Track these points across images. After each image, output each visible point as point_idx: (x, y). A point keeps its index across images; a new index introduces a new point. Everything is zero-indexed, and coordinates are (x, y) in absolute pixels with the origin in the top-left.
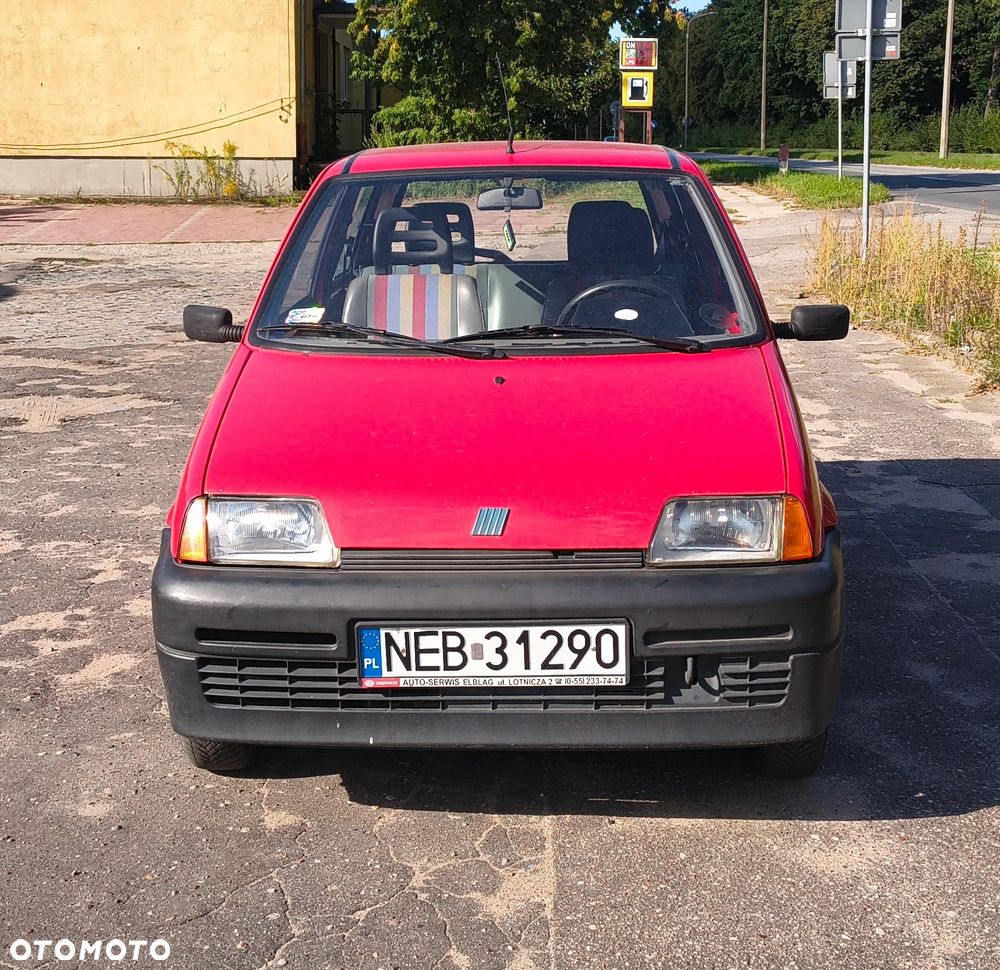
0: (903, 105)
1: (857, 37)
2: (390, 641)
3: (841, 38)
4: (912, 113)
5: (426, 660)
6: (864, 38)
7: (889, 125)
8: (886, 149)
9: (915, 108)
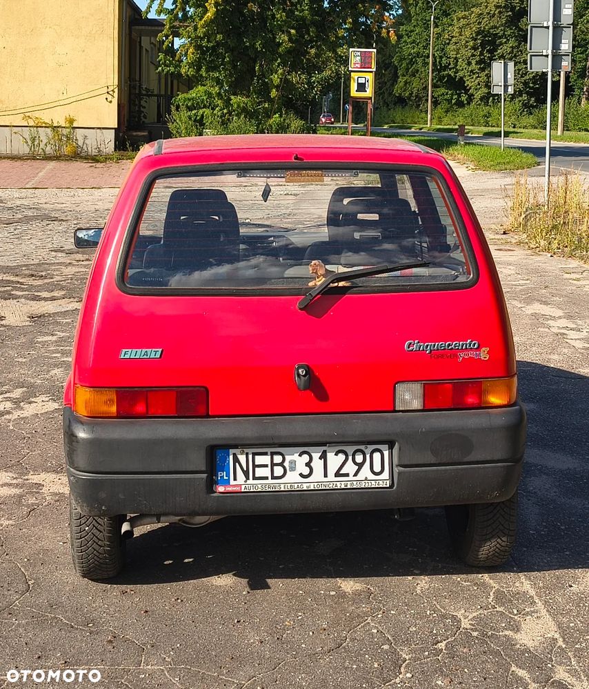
0: (525, 97)
1: (542, 55)
3: (531, 56)
4: (531, 102)
6: (547, 56)
7: (516, 110)
8: (514, 127)
9: (533, 99)
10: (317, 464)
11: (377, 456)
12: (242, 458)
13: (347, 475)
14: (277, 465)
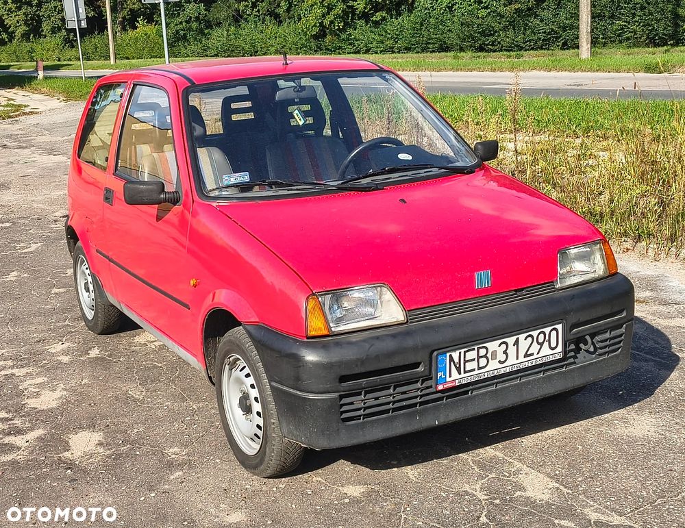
2: (451, 359)
5: (469, 366)
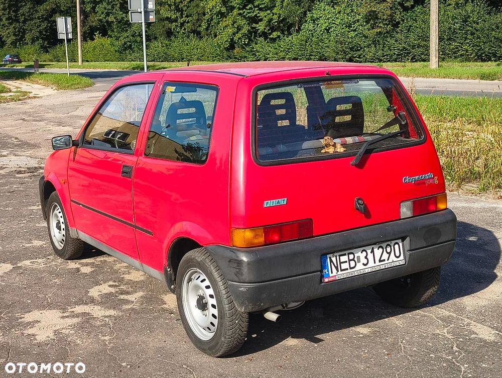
10: (370, 256)
11: (397, 246)
12: (334, 259)
13: (384, 260)
14: (351, 260)
